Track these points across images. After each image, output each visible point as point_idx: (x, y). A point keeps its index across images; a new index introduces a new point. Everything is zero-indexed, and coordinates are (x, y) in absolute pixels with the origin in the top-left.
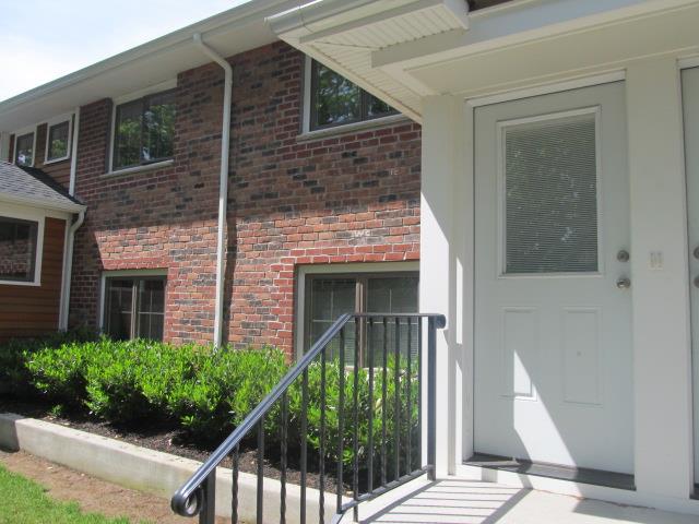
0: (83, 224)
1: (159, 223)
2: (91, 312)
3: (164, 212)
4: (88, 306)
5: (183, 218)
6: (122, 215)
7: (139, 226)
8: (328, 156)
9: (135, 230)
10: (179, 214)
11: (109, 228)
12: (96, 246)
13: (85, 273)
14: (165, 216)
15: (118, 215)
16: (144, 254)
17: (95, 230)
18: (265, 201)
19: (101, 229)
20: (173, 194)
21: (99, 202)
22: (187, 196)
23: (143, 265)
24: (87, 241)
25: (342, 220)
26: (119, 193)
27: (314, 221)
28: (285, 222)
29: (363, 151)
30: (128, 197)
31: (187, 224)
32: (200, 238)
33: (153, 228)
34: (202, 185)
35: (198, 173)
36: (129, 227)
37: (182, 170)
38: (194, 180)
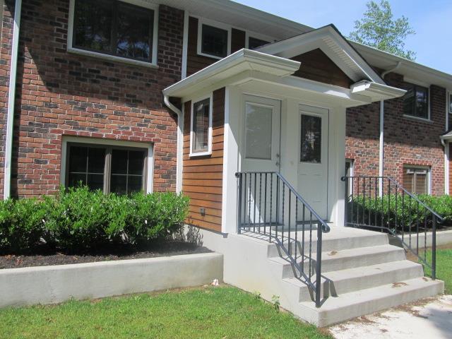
5: (361, 136)
8: (411, 126)
10: (360, 134)
14: (353, 132)
18: (393, 137)
22: (364, 126)
25: (415, 150)
27: (407, 148)
28: (399, 147)
29: (420, 128)
31: (363, 139)
32: (369, 147)
34: (369, 123)
35: (368, 116)
37: (360, 112)
38: (366, 119)
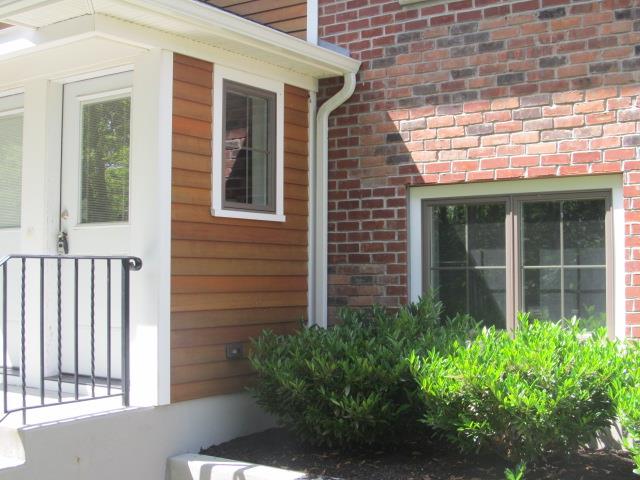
0: (354, 98)
1: (584, 84)
2: (391, 270)
3: (601, 61)
4: (380, 259)
6: (469, 73)
7: (520, 92)
9: (513, 102)
11: (433, 101)
12: (396, 137)
13: (367, 193)
15: (456, 74)
16: (545, 149)
17: (390, 106)
19: (407, 103)
20: (623, 24)
21: (394, 51)
23: (541, 168)
24: (367, 130)
26: (455, 31)
30: (482, 37)
33: (571, 95)
36: (493, 95)
